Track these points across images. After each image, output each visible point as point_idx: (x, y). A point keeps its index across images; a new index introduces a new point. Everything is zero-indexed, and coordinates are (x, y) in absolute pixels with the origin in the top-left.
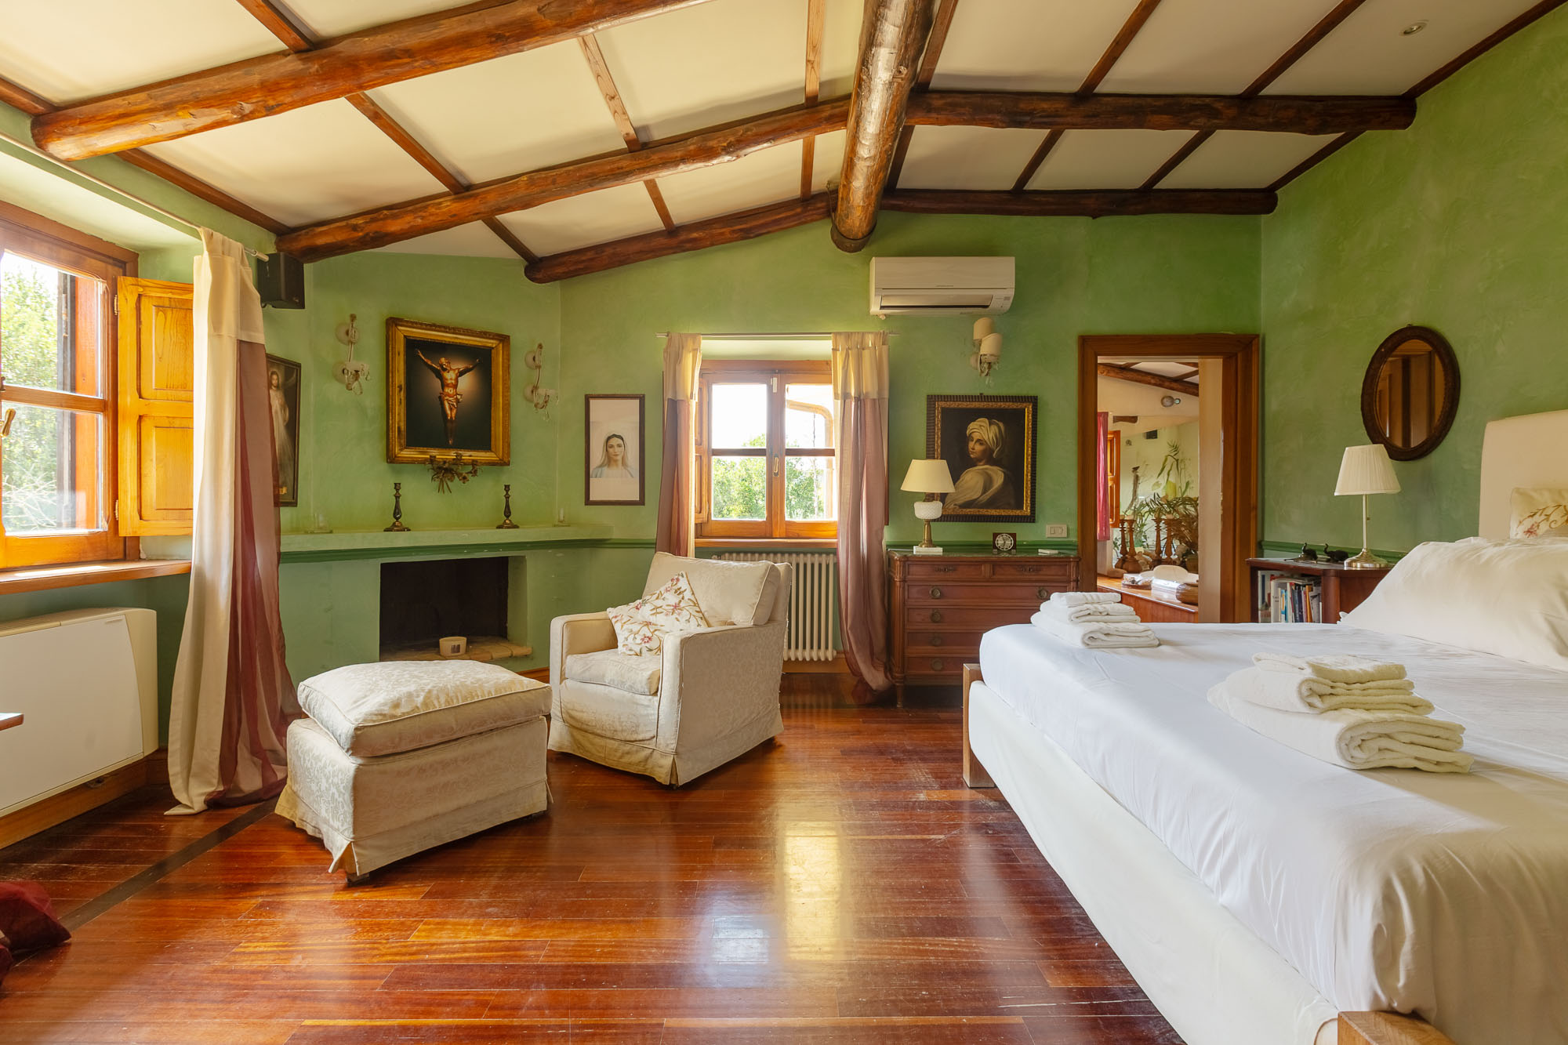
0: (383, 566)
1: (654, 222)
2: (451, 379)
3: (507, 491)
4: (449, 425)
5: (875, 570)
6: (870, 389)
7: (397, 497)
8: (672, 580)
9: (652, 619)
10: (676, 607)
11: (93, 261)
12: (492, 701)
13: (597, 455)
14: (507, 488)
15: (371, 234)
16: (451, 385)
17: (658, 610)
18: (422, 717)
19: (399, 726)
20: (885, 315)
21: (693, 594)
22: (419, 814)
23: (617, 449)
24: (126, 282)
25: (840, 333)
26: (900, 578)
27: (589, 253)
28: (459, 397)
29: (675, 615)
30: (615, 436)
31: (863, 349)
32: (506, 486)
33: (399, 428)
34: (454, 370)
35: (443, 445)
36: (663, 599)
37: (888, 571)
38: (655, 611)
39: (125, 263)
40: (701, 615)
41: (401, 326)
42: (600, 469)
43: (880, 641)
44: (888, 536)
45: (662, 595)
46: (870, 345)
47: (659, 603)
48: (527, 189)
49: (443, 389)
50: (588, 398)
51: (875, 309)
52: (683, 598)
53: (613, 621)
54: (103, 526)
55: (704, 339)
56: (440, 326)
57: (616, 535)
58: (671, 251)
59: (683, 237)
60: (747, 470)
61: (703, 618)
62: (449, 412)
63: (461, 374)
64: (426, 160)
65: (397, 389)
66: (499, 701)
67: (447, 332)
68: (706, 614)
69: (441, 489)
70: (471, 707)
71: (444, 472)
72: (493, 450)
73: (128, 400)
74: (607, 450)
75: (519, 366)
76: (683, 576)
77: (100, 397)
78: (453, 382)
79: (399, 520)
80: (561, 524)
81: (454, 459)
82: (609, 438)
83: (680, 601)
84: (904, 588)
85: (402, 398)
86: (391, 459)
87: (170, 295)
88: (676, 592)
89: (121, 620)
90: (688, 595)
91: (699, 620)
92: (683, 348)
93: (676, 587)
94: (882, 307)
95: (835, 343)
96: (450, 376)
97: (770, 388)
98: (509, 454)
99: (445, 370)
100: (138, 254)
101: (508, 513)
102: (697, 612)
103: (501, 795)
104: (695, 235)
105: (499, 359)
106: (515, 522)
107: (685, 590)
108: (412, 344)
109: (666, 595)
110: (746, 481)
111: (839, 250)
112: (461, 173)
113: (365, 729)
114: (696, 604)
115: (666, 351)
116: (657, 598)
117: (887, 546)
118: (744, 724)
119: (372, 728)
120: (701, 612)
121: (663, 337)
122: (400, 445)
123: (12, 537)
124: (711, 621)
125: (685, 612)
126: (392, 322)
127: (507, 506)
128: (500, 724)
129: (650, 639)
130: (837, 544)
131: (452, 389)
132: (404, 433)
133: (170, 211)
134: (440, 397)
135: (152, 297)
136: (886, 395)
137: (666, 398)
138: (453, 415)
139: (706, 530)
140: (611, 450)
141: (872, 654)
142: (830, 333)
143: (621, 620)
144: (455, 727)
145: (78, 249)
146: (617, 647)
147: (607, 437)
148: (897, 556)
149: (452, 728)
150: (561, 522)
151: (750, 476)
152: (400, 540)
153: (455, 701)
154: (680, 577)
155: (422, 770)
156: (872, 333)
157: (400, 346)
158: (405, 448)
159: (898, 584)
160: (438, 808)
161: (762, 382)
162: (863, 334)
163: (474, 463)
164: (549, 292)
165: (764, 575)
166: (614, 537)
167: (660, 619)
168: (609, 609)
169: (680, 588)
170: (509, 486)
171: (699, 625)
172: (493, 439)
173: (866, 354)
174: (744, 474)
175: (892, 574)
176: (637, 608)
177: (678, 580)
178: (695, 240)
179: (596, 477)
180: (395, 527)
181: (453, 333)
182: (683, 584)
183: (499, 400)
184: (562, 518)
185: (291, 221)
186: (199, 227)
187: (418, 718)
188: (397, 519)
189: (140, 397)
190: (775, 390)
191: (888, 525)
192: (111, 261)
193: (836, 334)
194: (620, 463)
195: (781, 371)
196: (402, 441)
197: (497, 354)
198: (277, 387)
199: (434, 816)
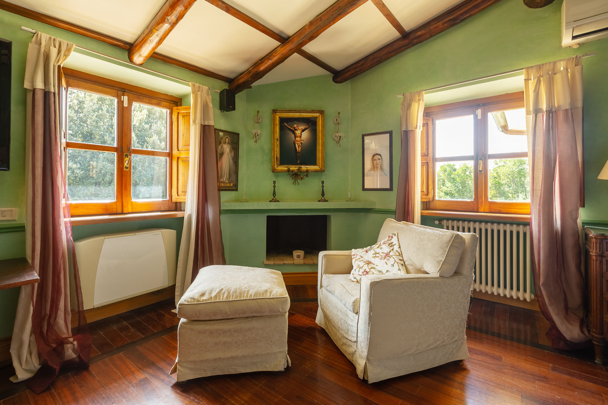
0: (268, 217)
1: (395, 34)
2: (299, 134)
3: (323, 184)
4: (298, 154)
5: (569, 242)
6: (562, 103)
7: (274, 187)
8: (389, 237)
9: (372, 260)
10: (387, 255)
11: (165, 103)
12: (251, 301)
13: (368, 164)
14: (323, 182)
15: (255, 73)
16: (298, 136)
17: (377, 255)
18: (212, 304)
19: (199, 306)
20: (579, 44)
21: (400, 247)
22: (210, 356)
23: (378, 161)
24: (175, 108)
25: (532, 67)
26: (596, 253)
27: (361, 62)
28: (302, 141)
29: (386, 260)
30: (377, 154)
31: (555, 74)
32: (322, 181)
33: (277, 157)
34: (300, 129)
35: (295, 164)
36: (381, 249)
37: (585, 244)
38: (374, 255)
39: (177, 102)
40: (402, 262)
41: (277, 113)
42: (370, 172)
43: (575, 298)
44: (583, 215)
45: (381, 246)
46: (562, 69)
47: (378, 250)
48: (309, 29)
49: (295, 138)
50: (363, 136)
51: (567, 40)
52: (393, 250)
53: (353, 257)
54: (168, 198)
55: (426, 93)
56: (293, 111)
57: (378, 207)
58: (405, 48)
59: (412, 36)
60: (497, 173)
61: (404, 265)
62: (298, 149)
63: (303, 131)
64: (260, 28)
65: (276, 140)
66: (254, 302)
67: (296, 113)
68: (406, 263)
69: (294, 183)
70: (238, 302)
71: (296, 176)
72: (317, 164)
73: (175, 152)
74: (373, 162)
75: (330, 124)
76: (395, 236)
77: (168, 152)
78: (300, 135)
79: (275, 197)
80: (349, 200)
81: (297, 170)
82: (374, 156)
83: (390, 251)
84: (601, 262)
85: (278, 144)
86: (274, 171)
87: (186, 111)
88: (389, 245)
89: (159, 234)
90: (396, 248)
91: (400, 266)
92: (412, 100)
93: (390, 242)
94: (574, 38)
95: (528, 74)
96: (298, 132)
97: (476, 116)
98: (324, 166)
99: (296, 130)
100: (182, 99)
101: (323, 194)
102: (400, 260)
103: (257, 355)
104: (419, 33)
105: (320, 122)
106: (326, 199)
107: (395, 244)
108: (283, 121)
109: (383, 246)
110: (497, 178)
111: (531, 9)
112: (282, 32)
113: (183, 305)
114: (401, 254)
115: (402, 104)
116: (378, 247)
117: (583, 223)
118: (430, 348)
119: (186, 305)
120: (403, 260)
121: (401, 96)
122: (277, 164)
123: (134, 202)
124: (410, 268)
125: (392, 259)
126: (275, 111)
127: (323, 191)
128: (254, 314)
129: (367, 273)
130: (531, 219)
131: (299, 138)
132: (279, 159)
133: (183, 79)
134: (294, 142)
135: (181, 113)
136: (580, 104)
137: (402, 131)
138: (300, 150)
139: (432, 205)
140: (375, 162)
141: (567, 308)
142: (523, 69)
143: (356, 257)
144: (228, 312)
145: (169, 101)
146: (350, 274)
147: (373, 155)
148: (592, 234)
149: (227, 313)
150: (350, 199)
151: (499, 176)
152: (273, 206)
153: (231, 297)
154: (394, 236)
155: (211, 333)
156: (564, 60)
157: (277, 122)
158: (279, 166)
159: (594, 258)
160: (221, 355)
161: (470, 114)
162: (555, 63)
163: (307, 171)
164: (346, 87)
165: (450, 241)
166: (376, 208)
167: (376, 261)
168: (353, 250)
169: (393, 243)
170: (324, 181)
171: (399, 270)
172: (317, 160)
173: (558, 78)
174: (495, 175)
175: (588, 247)
176: (367, 252)
177: (392, 237)
178: (420, 36)
179: (367, 176)
180: (274, 200)
181: (299, 113)
182: (394, 240)
183: (320, 141)
184: (349, 197)
185: (232, 76)
186: (189, 82)
187: (209, 304)
188: (274, 196)
189: (178, 150)
190: (479, 117)
191: (584, 207)
192: (172, 102)
193: (528, 68)
194: (379, 168)
195: (484, 105)
196: (278, 163)
197: (319, 120)
198: (228, 143)
199: (218, 359)
